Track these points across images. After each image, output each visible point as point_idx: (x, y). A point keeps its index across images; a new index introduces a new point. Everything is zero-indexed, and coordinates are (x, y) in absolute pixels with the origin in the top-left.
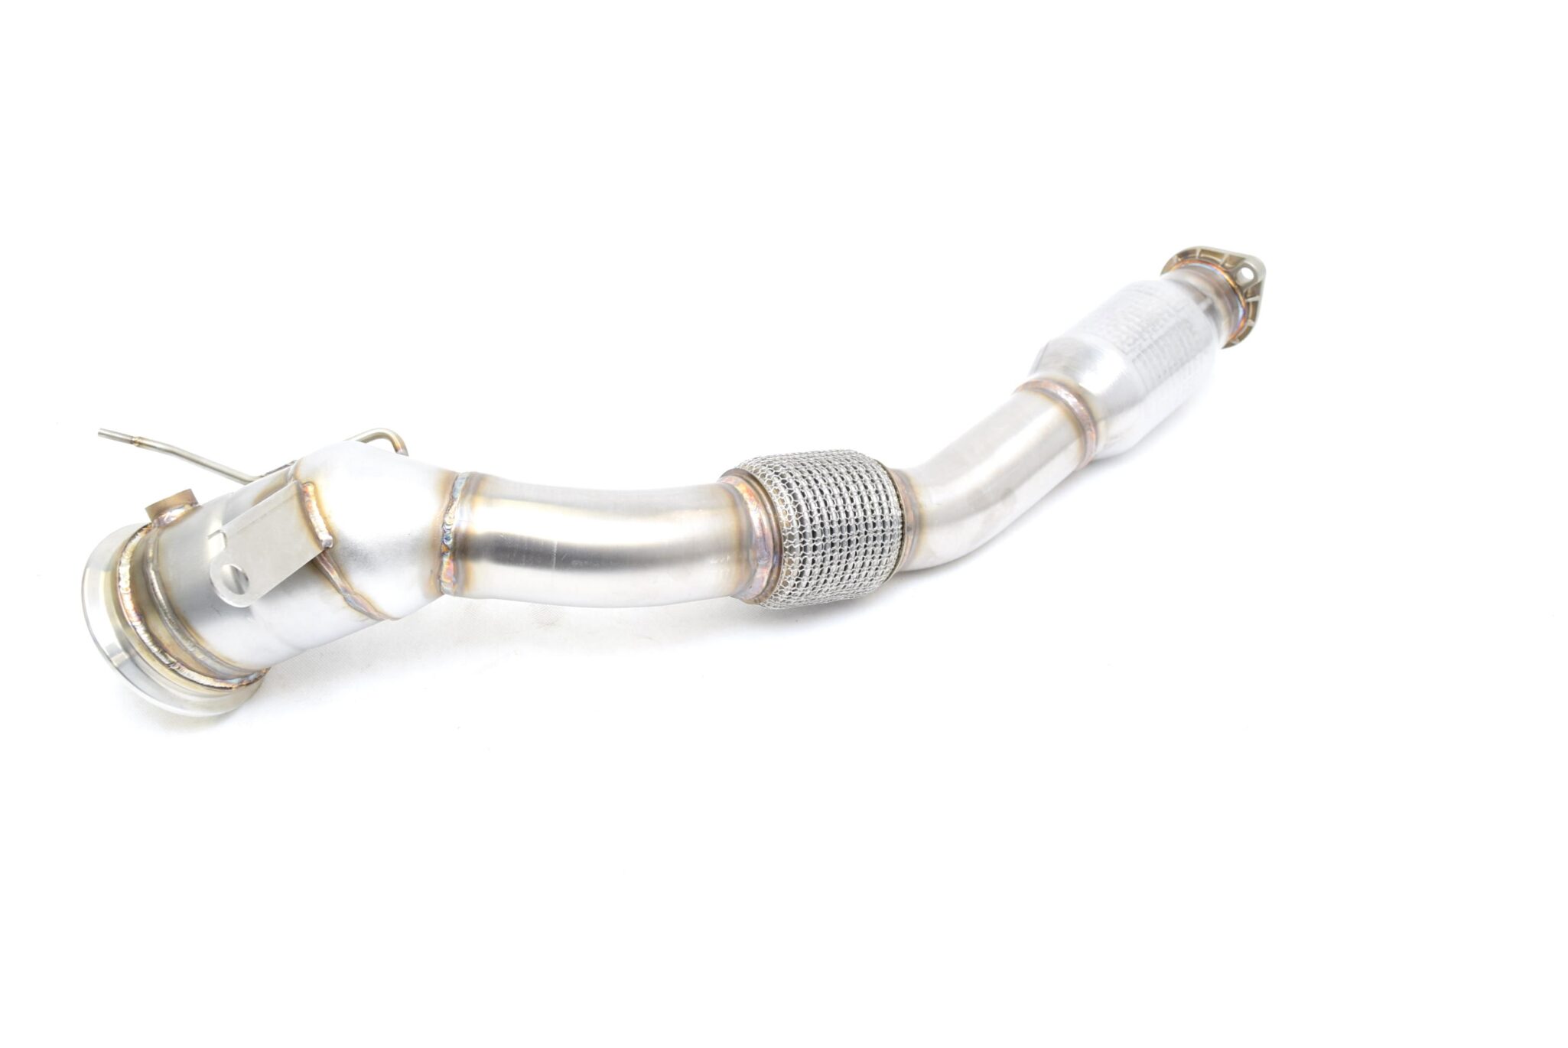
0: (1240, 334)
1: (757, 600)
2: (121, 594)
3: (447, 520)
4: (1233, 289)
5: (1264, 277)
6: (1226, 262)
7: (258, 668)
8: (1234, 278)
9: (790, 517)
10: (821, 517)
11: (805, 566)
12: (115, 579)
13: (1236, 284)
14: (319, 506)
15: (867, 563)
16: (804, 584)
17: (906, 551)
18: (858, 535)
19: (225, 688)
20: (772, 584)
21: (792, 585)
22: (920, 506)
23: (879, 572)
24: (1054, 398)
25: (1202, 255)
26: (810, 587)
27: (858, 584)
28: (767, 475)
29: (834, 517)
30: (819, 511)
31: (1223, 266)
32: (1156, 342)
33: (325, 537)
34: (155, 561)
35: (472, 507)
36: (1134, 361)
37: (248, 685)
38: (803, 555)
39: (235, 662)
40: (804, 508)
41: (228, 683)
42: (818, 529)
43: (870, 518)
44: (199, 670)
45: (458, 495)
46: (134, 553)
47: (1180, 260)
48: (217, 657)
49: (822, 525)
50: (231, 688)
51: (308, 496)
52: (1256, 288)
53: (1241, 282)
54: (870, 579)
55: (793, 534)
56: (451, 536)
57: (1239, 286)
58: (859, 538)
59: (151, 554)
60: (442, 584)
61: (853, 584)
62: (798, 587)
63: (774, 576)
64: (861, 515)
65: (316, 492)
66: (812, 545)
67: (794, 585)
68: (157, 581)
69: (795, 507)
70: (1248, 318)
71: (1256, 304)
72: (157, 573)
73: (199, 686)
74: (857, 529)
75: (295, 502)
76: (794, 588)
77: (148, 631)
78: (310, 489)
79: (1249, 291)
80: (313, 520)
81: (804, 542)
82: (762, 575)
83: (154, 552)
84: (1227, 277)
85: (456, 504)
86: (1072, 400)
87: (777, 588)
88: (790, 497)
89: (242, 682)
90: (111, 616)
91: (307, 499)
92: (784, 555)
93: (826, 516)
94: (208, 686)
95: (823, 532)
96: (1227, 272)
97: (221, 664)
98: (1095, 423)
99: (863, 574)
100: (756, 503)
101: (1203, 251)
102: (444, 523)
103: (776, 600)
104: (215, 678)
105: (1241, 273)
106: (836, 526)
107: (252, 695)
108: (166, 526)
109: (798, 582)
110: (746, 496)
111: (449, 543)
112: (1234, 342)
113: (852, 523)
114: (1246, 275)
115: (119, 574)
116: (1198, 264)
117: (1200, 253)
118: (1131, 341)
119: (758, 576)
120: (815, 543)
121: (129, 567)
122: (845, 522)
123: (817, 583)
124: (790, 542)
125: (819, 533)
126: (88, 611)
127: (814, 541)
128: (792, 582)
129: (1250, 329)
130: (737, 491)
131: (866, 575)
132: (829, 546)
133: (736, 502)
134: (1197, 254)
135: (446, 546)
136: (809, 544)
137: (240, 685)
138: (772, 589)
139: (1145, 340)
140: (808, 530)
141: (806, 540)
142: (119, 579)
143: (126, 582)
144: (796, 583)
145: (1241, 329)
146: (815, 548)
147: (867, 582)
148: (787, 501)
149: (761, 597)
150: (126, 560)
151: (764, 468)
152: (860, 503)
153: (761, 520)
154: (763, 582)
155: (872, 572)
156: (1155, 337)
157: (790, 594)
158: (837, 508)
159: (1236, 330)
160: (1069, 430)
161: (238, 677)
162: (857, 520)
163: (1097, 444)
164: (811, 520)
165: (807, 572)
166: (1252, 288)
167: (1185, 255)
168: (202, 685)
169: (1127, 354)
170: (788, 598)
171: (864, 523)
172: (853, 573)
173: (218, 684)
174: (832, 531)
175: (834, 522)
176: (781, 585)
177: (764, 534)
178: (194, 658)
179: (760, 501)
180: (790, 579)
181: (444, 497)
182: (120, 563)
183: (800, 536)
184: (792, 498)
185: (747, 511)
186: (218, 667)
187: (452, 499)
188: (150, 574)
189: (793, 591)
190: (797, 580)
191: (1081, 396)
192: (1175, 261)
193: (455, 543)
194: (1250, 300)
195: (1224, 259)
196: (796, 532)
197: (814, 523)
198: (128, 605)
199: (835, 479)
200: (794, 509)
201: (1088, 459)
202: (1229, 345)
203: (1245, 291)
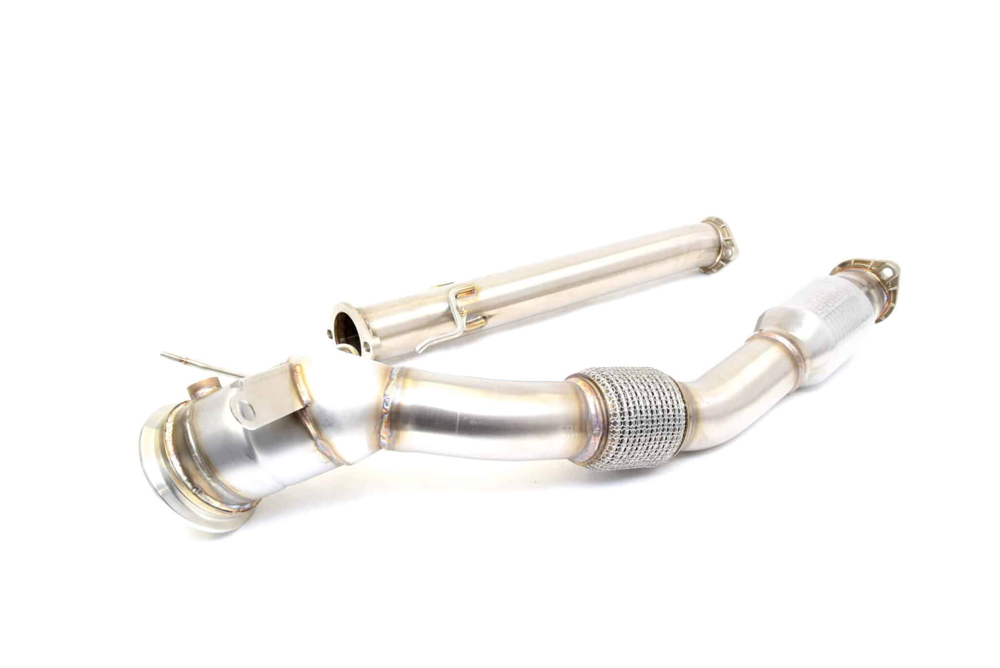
0: (885, 313)
1: (590, 462)
2: (165, 440)
3: (387, 393)
4: (879, 283)
5: (900, 274)
6: (872, 266)
7: (253, 498)
8: (879, 276)
9: (613, 401)
10: (634, 402)
11: (624, 436)
12: (163, 429)
13: (881, 279)
14: (303, 378)
15: (664, 438)
16: (623, 449)
17: (689, 433)
18: (658, 417)
19: (228, 511)
20: (601, 449)
21: (615, 449)
22: (696, 403)
23: (672, 445)
24: (775, 342)
25: (855, 264)
26: (627, 452)
27: (657, 453)
28: (596, 376)
29: (642, 403)
30: (632, 398)
31: (870, 269)
32: (837, 308)
33: (305, 398)
34: (191, 418)
35: (404, 387)
36: (824, 319)
37: (243, 511)
38: (623, 427)
39: (237, 490)
40: (622, 396)
41: (230, 508)
42: (632, 411)
43: (665, 406)
44: (213, 496)
45: (395, 377)
46: (177, 416)
47: (840, 268)
48: (225, 486)
49: (635, 407)
50: (232, 512)
51: (297, 373)
52: (895, 281)
53: (885, 278)
54: (666, 450)
55: (616, 413)
56: (390, 405)
57: (882, 281)
58: (658, 419)
59: (188, 414)
60: (381, 438)
61: (655, 453)
62: (619, 451)
63: (603, 442)
64: (659, 403)
65: (302, 370)
66: (629, 421)
67: (617, 450)
68: (191, 430)
69: (617, 395)
70: (890, 302)
71: (895, 292)
72: (191, 425)
73: (212, 508)
74: (657, 413)
75: (288, 375)
76: (616, 452)
77: (182, 465)
78: (298, 368)
79: (890, 284)
80: (299, 387)
81: (623, 419)
82: (595, 442)
83: (190, 412)
84: (874, 276)
85: (392, 383)
86: (787, 344)
87: (605, 453)
88: (613, 389)
89: (240, 509)
90: (157, 456)
91: (295, 374)
92: (610, 427)
93: (637, 403)
94: (217, 508)
95: (635, 412)
96: (874, 272)
97: (228, 492)
98: (804, 360)
99: (661, 446)
100: (590, 392)
101: (856, 261)
102: (385, 395)
103: (603, 461)
104: (222, 502)
105: (883, 273)
106: (643, 409)
107: (246, 521)
108: (200, 398)
109: (619, 447)
110: (583, 388)
111: (388, 408)
112: (881, 319)
113: (654, 408)
114: (887, 273)
115: (166, 427)
116: (853, 269)
117: (854, 263)
118: (821, 307)
119: (592, 441)
120: (631, 420)
121: (172, 423)
122: (649, 407)
123: (632, 449)
124: (614, 418)
125: (633, 412)
126: (142, 452)
127: (630, 418)
128: (615, 447)
129: (892, 308)
130: (577, 386)
131: (663, 447)
132: (639, 422)
133: (578, 392)
134: (852, 263)
135: (386, 409)
136: (627, 420)
137: (238, 511)
138: (601, 453)
139: (830, 307)
140: (626, 410)
141: (625, 417)
142: (166, 431)
143: (170, 433)
144: (618, 448)
145: (887, 309)
146: (630, 423)
147: (664, 452)
148: (611, 391)
149: (592, 460)
150: (171, 419)
151: (593, 372)
152: (658, 396)
153: (594, 402)
154: (595, 446)
155: (667, 445)
156: (836, 305)
157: (613, 456)
158: (644, 398)
159: (883, 310)
160: (787, 363)
161: (237, 504)
162: (657, 407)
163: (805, 371)
164: (628, 404)
165: (626, 439)
166: (892, 282)
167: (844, 266)
168: (213, 506)
169: (819, 315)
170: (612, 460)
171: (662, 409)
172: (654, 444)
173: (224, 508)
174: (641, 412)
175: (642, 407)
176: (607, 449)
177: (597, 412)
178: (210, 486)
179: (592, 390)
180: (613, 445)
181: (385, 379)
182: (167, 421)
183: (621, 414)
184: (614, 389)
185: (585, 397)
186: (225, 493)
187: (391, 379)
188: (186, 426)
189: (616, 454)
190: (619, 445)
191: (793, 341)
192: (837, 270)
193: (391, 408)
194: (891, 289)
195: (871, 264)
196: (618, 411)
197: (629, 406)
198: (170, 448)
199: (641, 380)
200: (616, 396)
201: (798, 386)
202: (878, 321)
203: (887, 283)
